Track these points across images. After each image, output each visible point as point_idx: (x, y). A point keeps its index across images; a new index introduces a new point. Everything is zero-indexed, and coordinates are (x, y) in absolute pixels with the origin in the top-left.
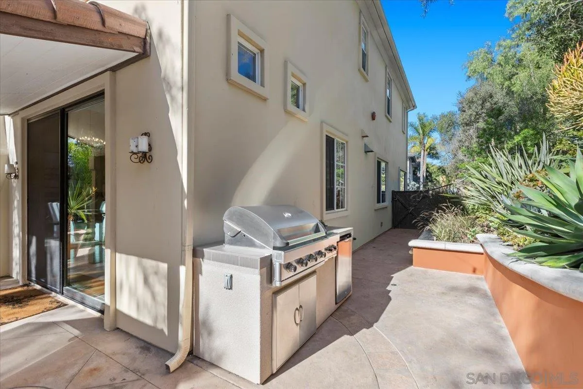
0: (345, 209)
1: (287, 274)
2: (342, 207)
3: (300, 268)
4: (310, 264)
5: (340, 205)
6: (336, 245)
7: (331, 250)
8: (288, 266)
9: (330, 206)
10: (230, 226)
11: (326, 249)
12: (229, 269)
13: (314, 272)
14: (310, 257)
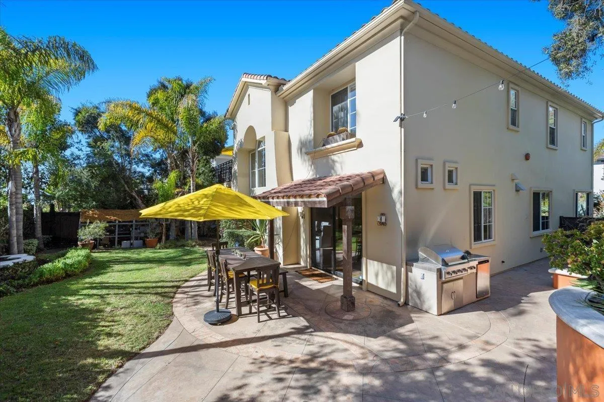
0: (493, 239)
1: (447, 276)
2: (490, 238)
3: (453, 275)
4: (458, 274)
5: (488, 236)
6: (476, 266)
7: (472, 269)
8: (448, 273)
9: (477, 238)
10: (421, 254)
11: (469, 268)
12: (423, 272)
13: (461, 278)
14: (459, 271)
